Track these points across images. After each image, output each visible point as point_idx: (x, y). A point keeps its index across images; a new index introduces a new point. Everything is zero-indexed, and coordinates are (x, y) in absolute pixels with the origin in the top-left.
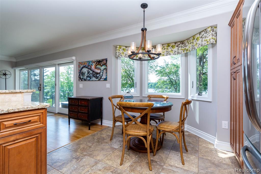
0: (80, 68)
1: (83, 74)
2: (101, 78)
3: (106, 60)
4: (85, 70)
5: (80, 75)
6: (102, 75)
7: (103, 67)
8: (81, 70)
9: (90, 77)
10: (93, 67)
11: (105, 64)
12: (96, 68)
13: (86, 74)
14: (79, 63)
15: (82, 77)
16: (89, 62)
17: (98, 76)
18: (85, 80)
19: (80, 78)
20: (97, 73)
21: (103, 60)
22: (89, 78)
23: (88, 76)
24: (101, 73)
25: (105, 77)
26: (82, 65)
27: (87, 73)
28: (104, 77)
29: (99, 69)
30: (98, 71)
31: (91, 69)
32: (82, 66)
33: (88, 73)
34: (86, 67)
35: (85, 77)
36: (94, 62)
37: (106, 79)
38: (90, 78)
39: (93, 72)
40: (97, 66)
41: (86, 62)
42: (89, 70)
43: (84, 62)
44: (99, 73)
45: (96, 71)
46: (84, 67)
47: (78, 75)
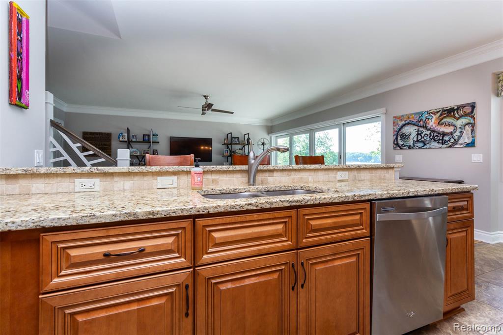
0: (397, 128)
1: (405, 137)
2: (456, 142)
3: (472, 106)
4: (411, 130)
5: (397, 138)
6: (460, 137)
7: (464, 121)
8: (400, 129)
9: (423, 142)
10: (432, 123)
11: (471, 114)
12: (440, 123)
13: (411, 137)
14: (395, 117)
15: (401, 143)
16: (422, 114)
17: (446, 138)
18: (410, 147)
19: (397, 144)
20: (444, 134)
21: (461, 107)
22: (421, 145)
23: (418, 141)
24: (458, 133)
25: (469, 141)
26: (401, 120)
27: (414, 134)
28: (466, 139)
29: (450, 125)
30: (448, 130)
31: (426, 127)
32: (401, 123)
33: (418, 134)
34: (414, 125)
35: (411, 143)
36: (434, 113)
37: (472, 144)
38: (425, 144)
39: (433, 131)
40: (444, 120)
41: (411, 114)
42: (421, 129)
43: (409, 116)
44: (451, 133)
45: (442, 129)
46: (408, 124)
47: (392, 138)
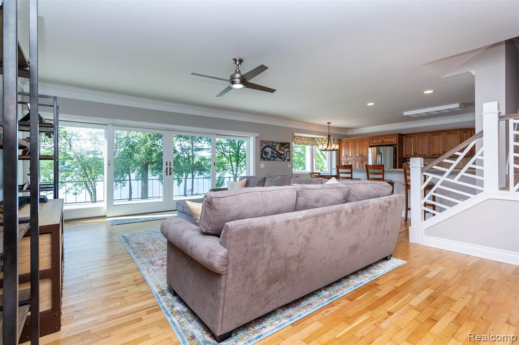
0: (262, 147)
1: (266, 153)
2: (285, 159)
3: (289, 144)
4: (268, 150)
5: (262, 154)
7: (286, 150)
8: (264, 149)
9: (274, 157)
10: (277, 148)
11: (288, 147)
12: (280, 149)
13: (269, 154)
14: (261, 141)
15: (264, 156)
16: (273, 142)
18: (268, 160)
19: (262, 157)
20: (281, 154)
21: (286, 143)
22: (273, 159)
23: (272, 156)
24: (285, 155)
26: (265, 143)
27: (270, 153)
28: (287, 158)
29: (283, 150)
30: (283, 153)
31: (275, 150)
32: (265, 145)
33: (272, 153)
34: (270, 147)
35: (269, 157)
36: (278, 144)
37: (289, 160)
38: (275, 159)
39: (278, 152)
42: (273, 150)
43: (268, 142)
44: (284, 155)
45: (281, 152)
46: (268, 146)
47: (259, 154)
